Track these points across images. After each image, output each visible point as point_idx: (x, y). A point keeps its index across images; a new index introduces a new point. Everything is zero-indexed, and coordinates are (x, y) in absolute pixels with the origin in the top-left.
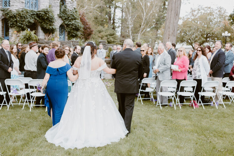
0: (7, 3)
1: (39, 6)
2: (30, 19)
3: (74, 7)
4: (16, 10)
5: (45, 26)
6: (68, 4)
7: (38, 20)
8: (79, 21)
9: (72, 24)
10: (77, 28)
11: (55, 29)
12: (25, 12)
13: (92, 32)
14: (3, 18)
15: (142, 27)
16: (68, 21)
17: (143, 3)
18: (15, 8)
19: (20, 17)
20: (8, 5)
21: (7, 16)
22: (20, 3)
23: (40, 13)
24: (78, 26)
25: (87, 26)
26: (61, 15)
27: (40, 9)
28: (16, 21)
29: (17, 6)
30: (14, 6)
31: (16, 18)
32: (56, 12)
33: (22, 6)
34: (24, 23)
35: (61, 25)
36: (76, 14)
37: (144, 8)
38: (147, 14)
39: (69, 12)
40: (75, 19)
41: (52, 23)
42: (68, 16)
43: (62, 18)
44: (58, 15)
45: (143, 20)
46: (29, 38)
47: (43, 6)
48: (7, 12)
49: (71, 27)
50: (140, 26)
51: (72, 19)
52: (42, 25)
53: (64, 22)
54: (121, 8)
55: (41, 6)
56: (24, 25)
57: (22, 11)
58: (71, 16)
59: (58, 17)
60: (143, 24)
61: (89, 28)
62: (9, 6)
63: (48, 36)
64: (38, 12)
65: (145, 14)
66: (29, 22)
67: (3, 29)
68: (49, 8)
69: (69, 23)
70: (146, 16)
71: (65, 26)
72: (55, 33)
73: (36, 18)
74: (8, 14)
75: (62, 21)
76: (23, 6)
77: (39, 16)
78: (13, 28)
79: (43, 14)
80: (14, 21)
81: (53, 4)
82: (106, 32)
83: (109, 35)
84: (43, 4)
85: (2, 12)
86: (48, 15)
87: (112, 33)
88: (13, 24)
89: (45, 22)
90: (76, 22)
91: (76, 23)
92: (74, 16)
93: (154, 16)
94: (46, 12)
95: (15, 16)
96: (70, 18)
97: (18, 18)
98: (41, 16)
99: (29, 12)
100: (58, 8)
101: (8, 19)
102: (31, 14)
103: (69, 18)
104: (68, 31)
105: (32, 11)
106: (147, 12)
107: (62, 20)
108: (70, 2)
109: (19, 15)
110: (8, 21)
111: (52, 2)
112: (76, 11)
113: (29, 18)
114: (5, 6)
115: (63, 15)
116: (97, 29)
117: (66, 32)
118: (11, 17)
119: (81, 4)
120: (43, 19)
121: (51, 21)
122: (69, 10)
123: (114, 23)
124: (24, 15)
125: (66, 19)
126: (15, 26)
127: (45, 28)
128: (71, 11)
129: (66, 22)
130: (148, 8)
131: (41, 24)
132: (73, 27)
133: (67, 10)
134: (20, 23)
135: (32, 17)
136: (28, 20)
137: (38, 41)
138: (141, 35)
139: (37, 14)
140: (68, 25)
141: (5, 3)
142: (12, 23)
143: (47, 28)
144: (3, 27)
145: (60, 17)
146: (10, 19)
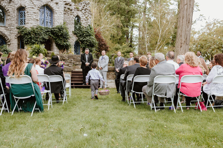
0: (22, 21)
1: (54, 23)
2: (45, 35)
3: (89, 24)
4: (30, 27)
5: (59, 42)
6: (82, 21)
7: (52, 37)
8: (94, 37)
9: (87, 40)
10: (92, 44)
11: (70, 45)
12: (39, 29)
13: (108, 48)
14: (18, 36)
15: (158, 43)
16: (83, 37)
17: (158, 20)
18: (30, 25)
19: (34, 34)
20: (23, 23)
21: (22, 33)
22: (35, 21)
23: (55, 30)
24: (93, 42)
25: (103, 42)
26: (76, 32)
27: (55, 26)
28: (31, 38)
29: (31, 23)
30: (29, 24)
31: (30, 35)
32: (71, 29)
33: (36, 23)
34: (39, 39)
35: (76, 41)
36: (90, 30)
37: (159, 25)
38: (163, 31)
39: (83, 28)
40: (90, 35)
41: (67, 39)
42: (83, 33)
43: (77, 35)
44: (73, 32)
45: (159, 37)
46: (38, 51)
47: (57, 23)
48: (22, 30)
49: (85, 43)
50: (157, 42)
51: (87, 36)
52: (57, 41)
53: (79, 38)
54: (138, 27)
55: (56, 24)
56: (39, 41)
57: (37, 28)
58: (85, 33)
59: (73, 34)
60: (159, 40)
61: (104, 45)
62: (25, 24)
63: (63, 53)
64: (52, 29)
65: (161, 31)
66: (44, 39)
67: (18, 46)
68: (63, 25)
69: (83, 40)
70: (162, 33)
71: (80, 43)
72: (70, 49)
73: (50, 34)
74: (23, 32)
75: (77, 38)
76: (38, 23)
77: (54, 33)
78: (28, 45)
79: (57, 31)
80: (29, 38)
81: (68, 22)
82: (122, 50)
83: (126, 52)
84: (57, 21)
85: (18, 30)
86: (62, 32)
87: (129, 50)
88: (28, 41)
89: (59, 39)
90: (90, 38)
91: (90, 40)
92: (88, 32)
93: (170, 32)
94: (60, 29)
95: (29, 33)
96: (85, 35)
97: (33, 35)
98: (56, 33)
99: (43, 29)
100: (73, 25)
101: (23, 36)
102: (45, 31)
103: (83, 34)
104: (82, 47)
105: (46, 28)
106: (162, 29)
107: (77, 36)
108: (85, 19)
109: (33, 32)
110: (23, 38)
111: (67, 20)
112: (90, 28)
113: (43, 35)
114: (21, 24)
115: (78, 32)
116: (114, 47)
117: (81, 49)
118: (26, 34)
119: (98, 23)
120: (58, 36)
121: (66, 38)
122: (83, 27)
123: (131, 41)
124: (38, 32)
125: (80, 36)
126: (29, 43)
127: (60, 44)
128: (85, 27)
129: (81, 39)
130: (163, 25)
131: (55, 40)
132: (88, 43)
133: (82, 27)
134: (34, 40)
135: (47, 34)
136: (43, 37)
137: (48, 55)
138: (158, 51)
139: (52, 31)
140: (82, 42)
141: (21, 22)
142: (26, 40)
143: (62, 44)
144: (18, 44)
145: (75, 34)
146: (25, 36)
